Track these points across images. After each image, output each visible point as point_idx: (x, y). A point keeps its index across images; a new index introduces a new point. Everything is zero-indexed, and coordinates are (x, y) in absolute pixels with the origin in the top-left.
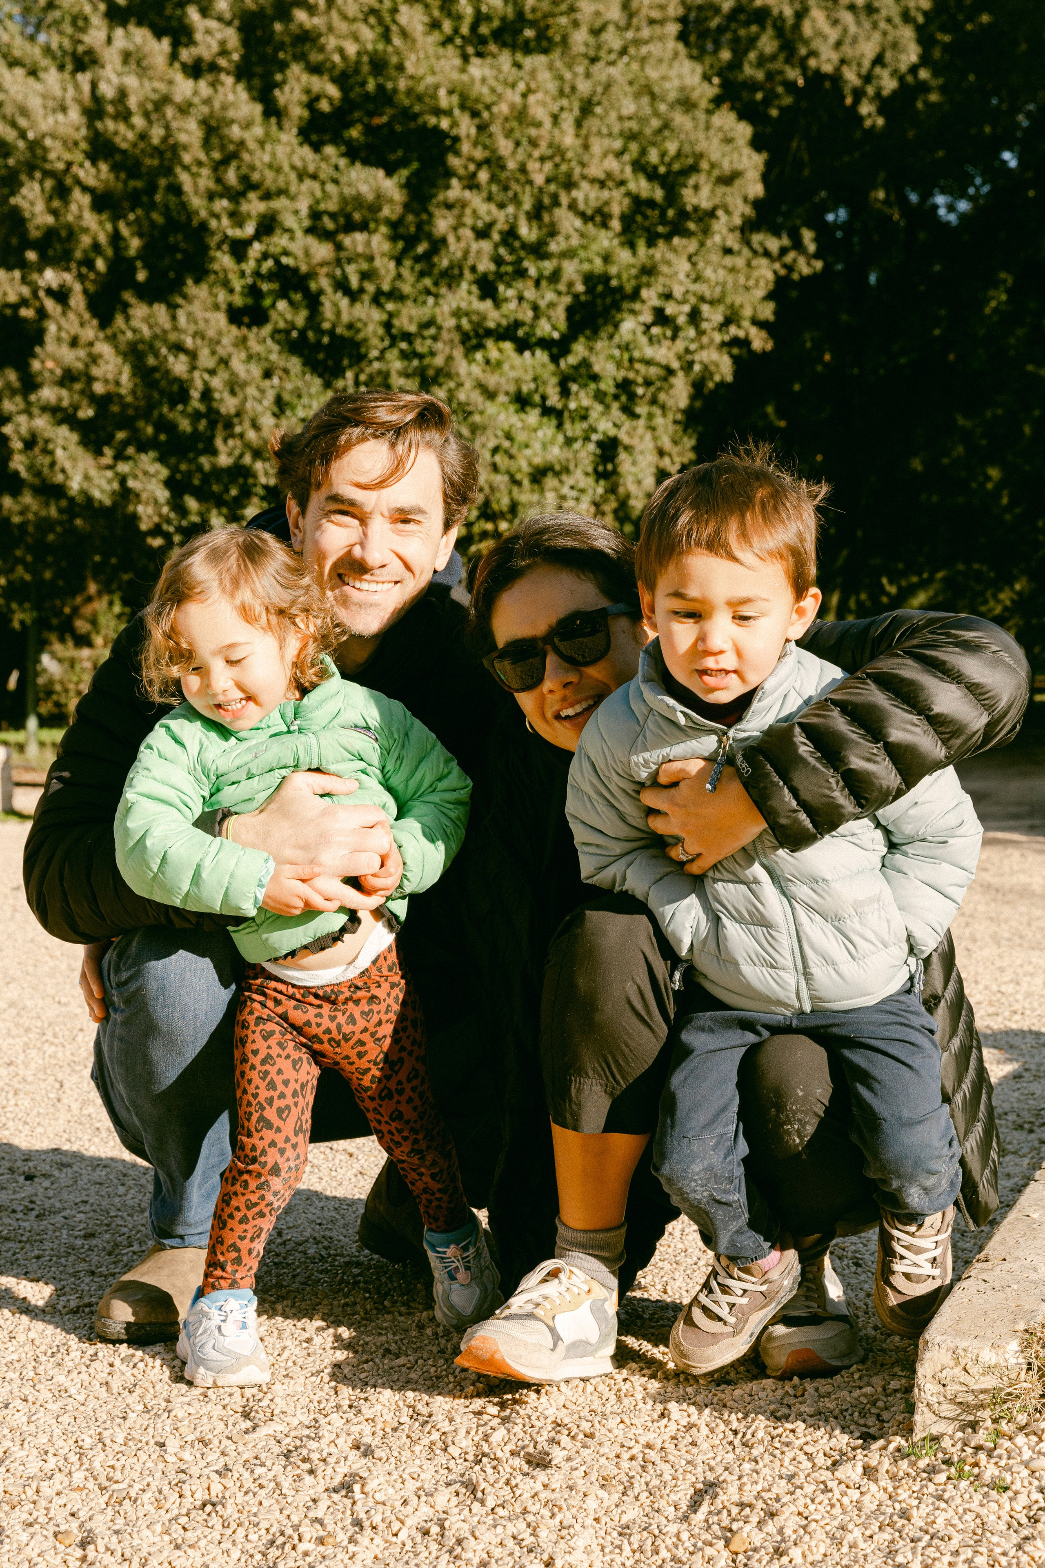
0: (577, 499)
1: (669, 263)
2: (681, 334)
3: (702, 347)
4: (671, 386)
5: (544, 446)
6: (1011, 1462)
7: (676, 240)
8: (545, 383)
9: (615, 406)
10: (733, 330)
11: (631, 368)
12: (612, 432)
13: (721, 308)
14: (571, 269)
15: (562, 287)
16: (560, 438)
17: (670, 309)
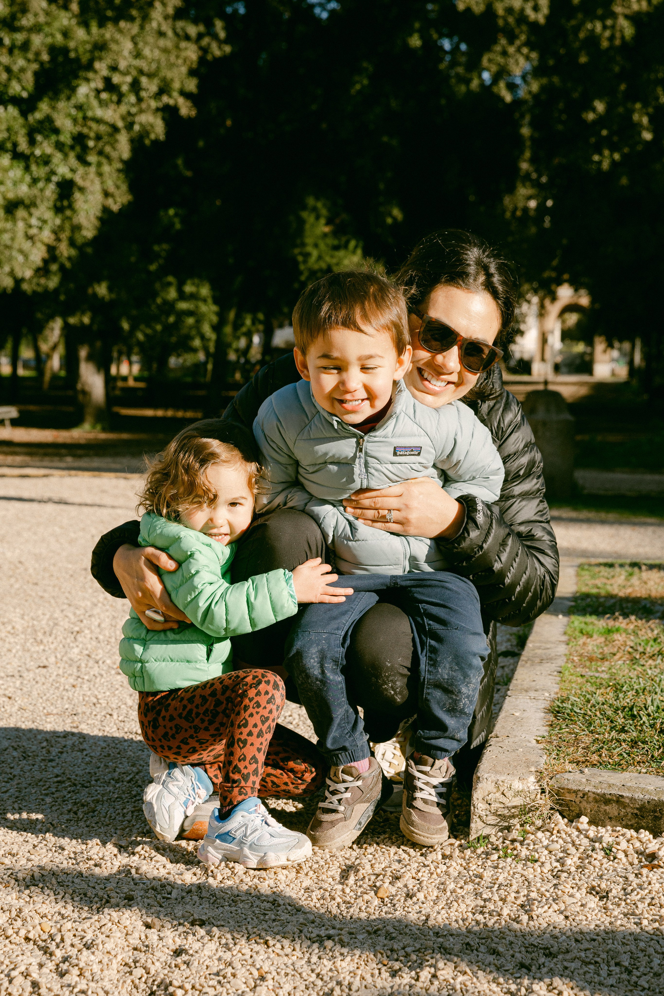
0: (40, 228)
1: (117, 42)
2: (125, 100)
3: (141, 111)
4: (116, 141)
5: (15, 184)
6: (536, 846)
7: (122, 24)
8: (16, 133)
9: (72, 155)
10: (165, 99)
11: (85, 125)
12: (69, 175)
13: (156, 81)
14: (37, 40)
15: (31, 56)
16: (28, 179)
17: (116, 79)
